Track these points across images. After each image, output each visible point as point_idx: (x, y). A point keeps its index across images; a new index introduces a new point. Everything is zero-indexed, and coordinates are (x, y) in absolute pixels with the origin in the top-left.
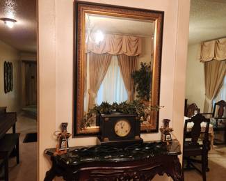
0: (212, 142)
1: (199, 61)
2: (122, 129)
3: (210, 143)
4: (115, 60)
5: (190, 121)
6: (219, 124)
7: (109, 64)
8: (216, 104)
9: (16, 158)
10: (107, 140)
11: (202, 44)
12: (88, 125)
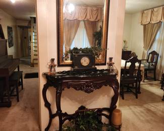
0: (143, 76)
1: (140, 24)
2: (85, 61)
3: (142, 76)
4: (82, 24)
5: (129, 62)
6: (150, 66)
7: (78, 26)
8: (150, 53)
9: (21, 86)
10: (76, 67)
11: (143, 12)
12: (66, 60)
